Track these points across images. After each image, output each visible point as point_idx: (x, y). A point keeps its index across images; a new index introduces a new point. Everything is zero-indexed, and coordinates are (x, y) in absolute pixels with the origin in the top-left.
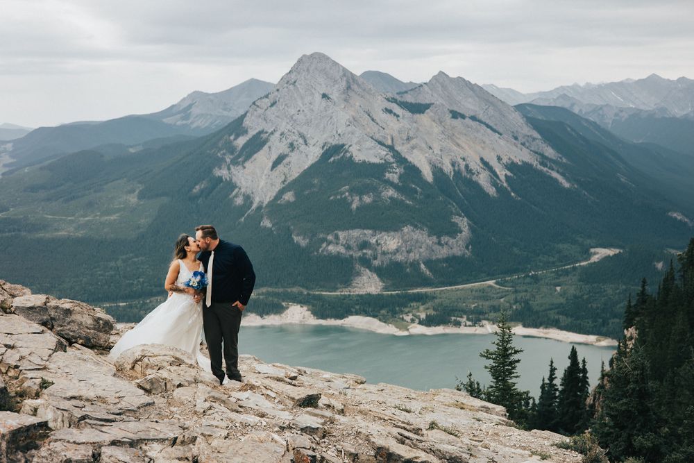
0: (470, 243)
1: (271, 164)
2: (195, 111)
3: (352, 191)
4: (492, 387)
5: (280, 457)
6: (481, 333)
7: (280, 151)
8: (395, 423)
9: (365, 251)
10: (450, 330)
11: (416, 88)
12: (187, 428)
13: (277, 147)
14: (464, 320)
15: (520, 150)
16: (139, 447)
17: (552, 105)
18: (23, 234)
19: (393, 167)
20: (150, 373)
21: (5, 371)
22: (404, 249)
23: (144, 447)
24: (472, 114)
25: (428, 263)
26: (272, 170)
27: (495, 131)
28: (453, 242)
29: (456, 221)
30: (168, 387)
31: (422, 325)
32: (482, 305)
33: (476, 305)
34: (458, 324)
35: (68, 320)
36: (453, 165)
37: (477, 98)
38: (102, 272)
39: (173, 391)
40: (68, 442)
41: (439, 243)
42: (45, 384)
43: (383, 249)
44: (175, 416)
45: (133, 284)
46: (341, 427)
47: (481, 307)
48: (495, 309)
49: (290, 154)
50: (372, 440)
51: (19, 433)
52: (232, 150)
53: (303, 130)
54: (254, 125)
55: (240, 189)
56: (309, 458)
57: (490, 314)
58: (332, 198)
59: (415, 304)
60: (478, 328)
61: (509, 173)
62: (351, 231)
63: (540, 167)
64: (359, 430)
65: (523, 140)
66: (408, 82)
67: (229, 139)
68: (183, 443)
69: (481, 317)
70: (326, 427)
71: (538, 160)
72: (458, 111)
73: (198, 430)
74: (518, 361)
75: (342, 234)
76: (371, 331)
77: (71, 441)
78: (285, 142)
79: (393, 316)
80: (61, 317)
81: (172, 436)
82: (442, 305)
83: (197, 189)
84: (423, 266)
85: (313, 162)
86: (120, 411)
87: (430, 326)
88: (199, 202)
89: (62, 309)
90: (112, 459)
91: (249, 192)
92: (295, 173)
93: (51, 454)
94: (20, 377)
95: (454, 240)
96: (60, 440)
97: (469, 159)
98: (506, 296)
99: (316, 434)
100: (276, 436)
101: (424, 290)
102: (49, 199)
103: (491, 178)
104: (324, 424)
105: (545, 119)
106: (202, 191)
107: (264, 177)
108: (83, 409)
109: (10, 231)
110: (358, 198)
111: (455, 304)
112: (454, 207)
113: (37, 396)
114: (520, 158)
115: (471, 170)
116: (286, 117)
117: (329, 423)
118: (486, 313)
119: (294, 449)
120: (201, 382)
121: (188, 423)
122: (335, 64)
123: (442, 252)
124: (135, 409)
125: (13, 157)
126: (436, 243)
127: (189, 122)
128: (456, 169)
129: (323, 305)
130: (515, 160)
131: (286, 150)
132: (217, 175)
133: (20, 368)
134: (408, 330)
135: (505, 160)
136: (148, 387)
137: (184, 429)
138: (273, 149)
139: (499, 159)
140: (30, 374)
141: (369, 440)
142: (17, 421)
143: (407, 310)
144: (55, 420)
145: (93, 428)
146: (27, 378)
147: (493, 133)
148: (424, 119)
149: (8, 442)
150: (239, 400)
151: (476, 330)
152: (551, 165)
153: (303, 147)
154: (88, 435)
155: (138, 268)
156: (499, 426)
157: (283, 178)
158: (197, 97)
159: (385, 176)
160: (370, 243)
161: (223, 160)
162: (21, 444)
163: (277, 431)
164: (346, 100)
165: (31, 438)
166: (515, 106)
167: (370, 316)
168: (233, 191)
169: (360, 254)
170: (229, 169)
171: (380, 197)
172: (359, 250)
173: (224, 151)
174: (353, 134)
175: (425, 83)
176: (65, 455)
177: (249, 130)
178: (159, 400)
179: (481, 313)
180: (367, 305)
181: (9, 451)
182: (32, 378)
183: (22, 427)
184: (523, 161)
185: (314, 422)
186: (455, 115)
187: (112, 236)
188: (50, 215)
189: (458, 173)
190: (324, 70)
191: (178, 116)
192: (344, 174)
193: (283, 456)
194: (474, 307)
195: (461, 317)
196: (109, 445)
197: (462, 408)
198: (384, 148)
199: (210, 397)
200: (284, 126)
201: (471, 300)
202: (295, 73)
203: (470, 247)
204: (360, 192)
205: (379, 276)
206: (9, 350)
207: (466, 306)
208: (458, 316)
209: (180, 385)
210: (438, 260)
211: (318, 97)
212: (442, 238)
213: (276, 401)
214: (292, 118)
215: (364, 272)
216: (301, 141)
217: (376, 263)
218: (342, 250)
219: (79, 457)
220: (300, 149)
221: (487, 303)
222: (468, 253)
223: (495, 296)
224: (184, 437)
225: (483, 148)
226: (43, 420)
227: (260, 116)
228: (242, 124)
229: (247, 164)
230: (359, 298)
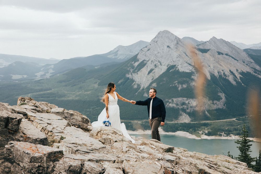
0: (225, 104)
1: (147, 73)
2: (119, 53)
3: (178, 83)
4: (240, 155)
5: (159, 170)
6: (230, 139)
7: (151, 68)
8: (206, 161)
9: (183, 106)
10: (217, 138)
11: (204, 43)
12: (119, 157)
13: (150, 66)
14: (223, 134)
15: (245, 67)
16: (100, 163)
17: (259, 49)
18: (57, 98)
19: (195, 74)
20: (104, 136)
21: (47, 133)
22: (199, 105)
23: (102, 163)
24: (226, 53)
25: (208, 111)
26: (148, 75)
27: (235, 59)
28: (218, 103)
29: (220, 95)
30: (111, 142)
31: (206, 135)
32: (231, 128)
33: (228, 128)
34: (221, 135)
35: (72, 118)
36: (218, 73)
37: (228, 47)
38: (85, 113)
39: (113, 143)
40: (71, 158)
41: (213, 103)
42: (62, 138)
43: (191, 105)
44: (114, 153)
45: (96, 117)
46: (183, 161)
47: (230, 129)
48: (236, 130)
49: (155, 69)
50: (198, 166)
51: (51, 154)
52: (133, 67)
53: (160, 60)
54: (141, 58)
55: (136, 82)
56: (171, 172)
57: (234, 132)
58: (171, 86)
59: (203, 127)
60: (229, 137)
61: (241, 76)
62: (178, 98)
63: (254, 74)
64: (192, 162)
65: (247, 63)
66: (201, 41)
67: (132, 63)
68: (118, 162)
69: (230, 133)
70: (177, 161)
71: (253, 71)
72: (221, 52)
73: (124, 158)
74: (251, 145)
75: (175, 100)
76: (186, 137)
77: (72, 158)
78: (153, 64)
79: (195, 132)
80: (69, 116)
81: (113, 159)
82: (214, 128)
83: (120, 82)
84: (206, 112)
85: (164, 72)
86: (92, 149)
87: (209, 136)
88: (120, 87)
89: (70, 113)
90: (89, 166)
91: (139, 83)
92: (157, 76)
93: (64, 163)
94: (53, 135)
95: (219, 102)
96: (68, 158)
97: (225, 71)
98: (240, 125)
99: (173, 163)
100: (156, 162)
101: (207, 122)
102: (66, 86)
103: (234, 78)
104: (176, 159)
105: (256, 55)
106: (122, 83)
107: (145, 78)
108: (77, 148)
109: (52, 97)
110: (181, 86)
111: (220, 127)
112: (219, 89)
113: (59, 142)
114: (246, 70)
115: (226, 75)
116: (153, 54)
117: (178, 159)
118: (232, 131)
119: (164, 168)
120: (125, 141)
121: (119, 156)
122: (172, 34)
123: (214, 107)
124: (98, 149)
125: (53, 70)
126: (211, 103)
127: (117, 57)
128: (220, 74)
129: (167, 127)
130: (244, 71)
131: (154, 67)
132: (127, 77)
133: (53, 132)
134: (201, 137)
135: (239, 71)
136: (103, 141)
137: (118, 158)
138: (148, 67)
139: (237, 70)
140: (57, 134)
141: (196, 167)
142: (51, 149)
143: (200, 129)
144: (66, 151)
145: (81, 154)
146: (55, 136)
147: (235, 61)
148: (207, 55)
149: (47, 158)
150: (140, 148)
151: (228, 138)
152: (258, 73)
153: (160, 66)
154: (79, 156)
155: (98, 111)
156: (246, 170)
157: (152, 78)
158: (120, 47)
159: (191, 77)
160: (186, 103)
161: (130, 71)
162: (52, 159)
163: (157, 161)
164: (176, 48)
165: (56, 157)
166: (243, 50)
167: (186, 131)
168: (133, 83)
169: (182, 107)
170: (132, 74)
171: (190, 85)
172: (181, 106)
173: (130, 68)
174: (179, 61)
175: (207, 41)
176: (70, 163)
177: (139, 60)
178: (108, 147)
179: (230, 131)
180: (184, 127)
181: (47, 161)
182: (57, 136)
183: (52, 152)
184: (247, 71)
185: (172, 158)
186: (219, 53)
187: (88, 99)
188: (66, 91)
189: (220, 76)
190: (168, 37)
191: (113, 55)
192: (176, 76)
193: (160, 170)
194: (227, 129)
195: (222, 133)
196: (88, 161)
197: (229, 162)
198: (191, 66)
199: (128, 146)
200: (152, 58)
201: (226, 126)
202: (157, 38)
203: (226, 105)
204: (182, 83)
205: (189, 116)
206: (49, 125)
207: (224, 128)
208: (220, 132)
209: (116, 141)
210: (213, 110)
211: (166, 47)
212: (214, 101)
213: (156, 149)
214: (156, 55)
215: (183, 114)
216: (159, 64)
217: (188, 111)
218: (175, 105)
219: (75, 165)
220: (159, 67)
221: (232, 127)
222: (225, 108)
223: (236, 125)
224: (118, 160)
225: (231, 66)
226: (61, 150)
227: (143, 55)
228: (137, 57)
229: (138, 73)
230: (181, 124)
